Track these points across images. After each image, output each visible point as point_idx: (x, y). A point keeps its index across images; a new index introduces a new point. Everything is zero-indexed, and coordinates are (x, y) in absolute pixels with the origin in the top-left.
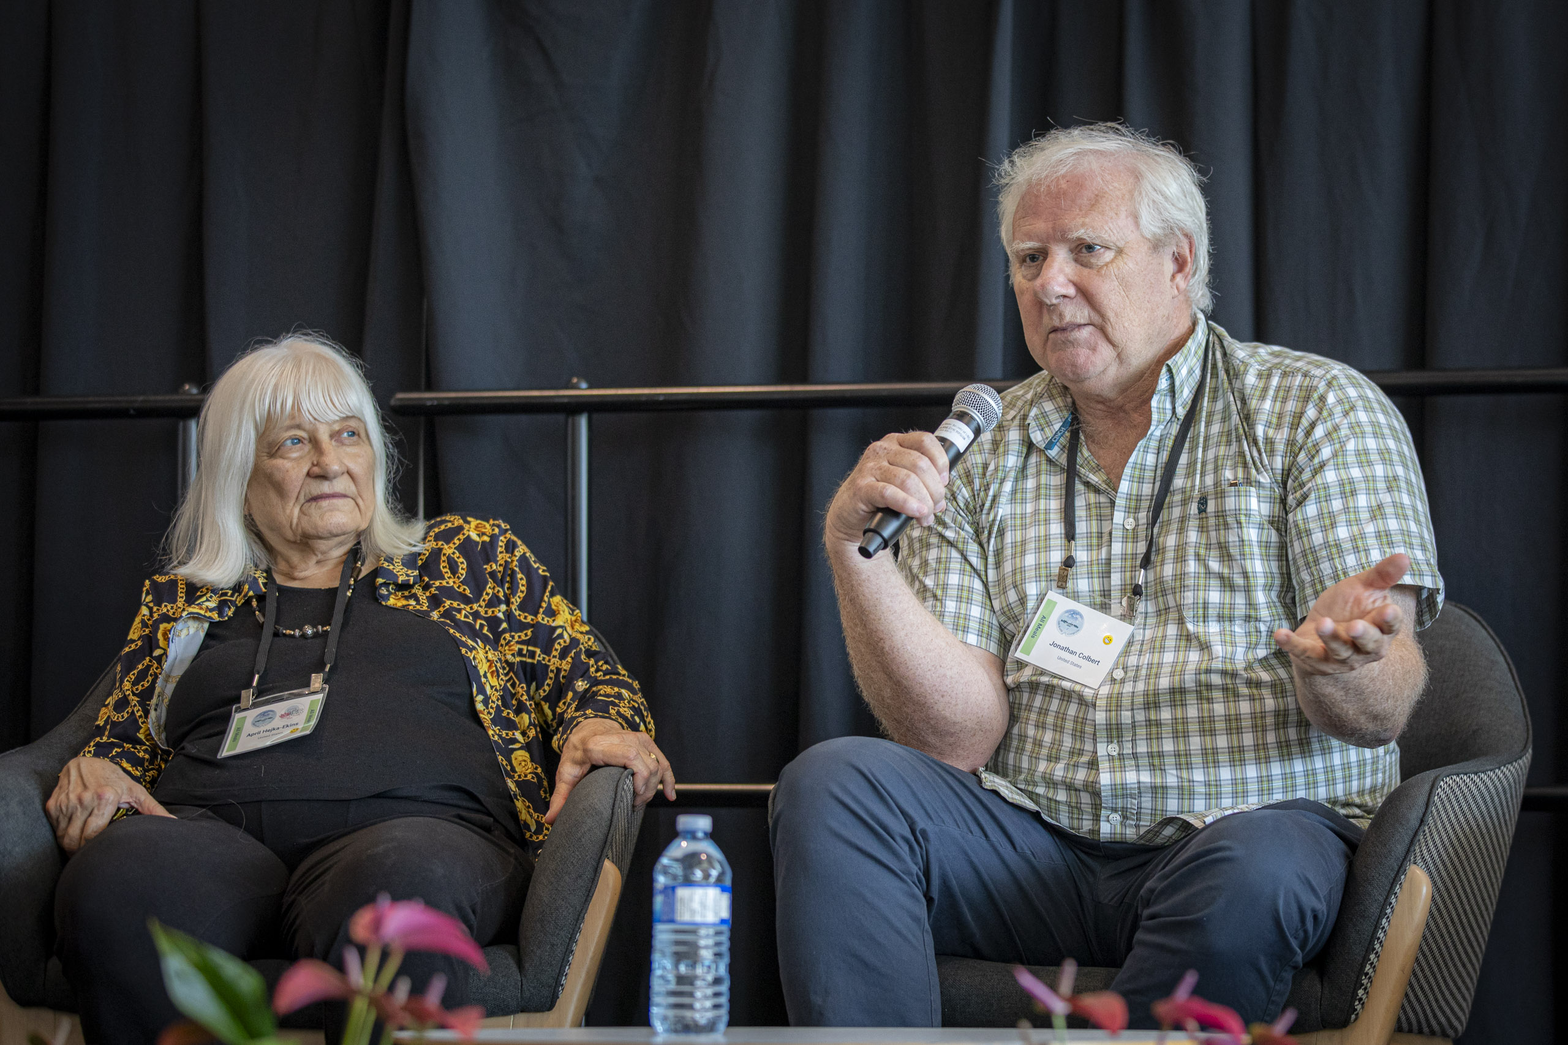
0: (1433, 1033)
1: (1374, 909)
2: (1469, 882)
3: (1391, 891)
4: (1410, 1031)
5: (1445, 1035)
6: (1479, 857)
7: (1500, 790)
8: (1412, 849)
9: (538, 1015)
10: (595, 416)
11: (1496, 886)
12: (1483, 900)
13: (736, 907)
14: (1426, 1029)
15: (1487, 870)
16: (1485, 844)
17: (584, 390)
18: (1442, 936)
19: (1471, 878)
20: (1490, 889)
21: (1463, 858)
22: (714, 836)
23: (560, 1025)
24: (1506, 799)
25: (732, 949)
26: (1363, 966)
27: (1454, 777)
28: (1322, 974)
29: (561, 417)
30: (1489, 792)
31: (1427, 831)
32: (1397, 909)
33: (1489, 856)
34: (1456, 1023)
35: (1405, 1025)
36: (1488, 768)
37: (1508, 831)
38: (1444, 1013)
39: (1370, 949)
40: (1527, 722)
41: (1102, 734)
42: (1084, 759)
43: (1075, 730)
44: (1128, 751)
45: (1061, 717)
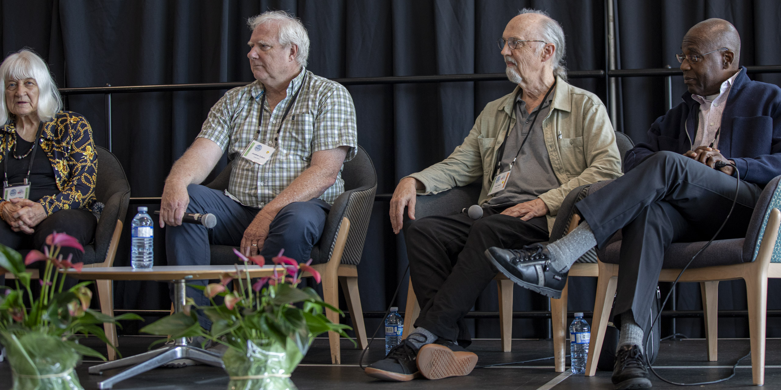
0: (351, 264)
1: (334, 230)
2: (360, 221)
3: (338, 225)
4: (344, 263)
5: (354, 264)
6: (363, 214)
7: (369, 195)
8: (344, 212)
9: (100, 264)
10: (113, 94)
11: (368, 222)
12: (364, 226)
13: (155, 232)
14: (349, 263)
15: (365, 218)
16: (365, 211)
17: (110, 87)
18: (353, 237)
20: (366, 223)
21: (359, 215)
22: (148, 212)
23: (107, 266)
24: (370, 198)
25: (154, 244)
26: (331, 246)
27: (356, 192)
28: (319, 248)
29: (104, 94)
30: (366, 196)
32: (340, 229)
34: (357, 261)
35: (343, 262)
36: (365, 189)
38: (354, 258)
39: (333, 241)
40: (376, 176)
41: (259, 179)
42: (254, 187)
43: (251, 179)
44: (266, 184)
45: (247, 175)
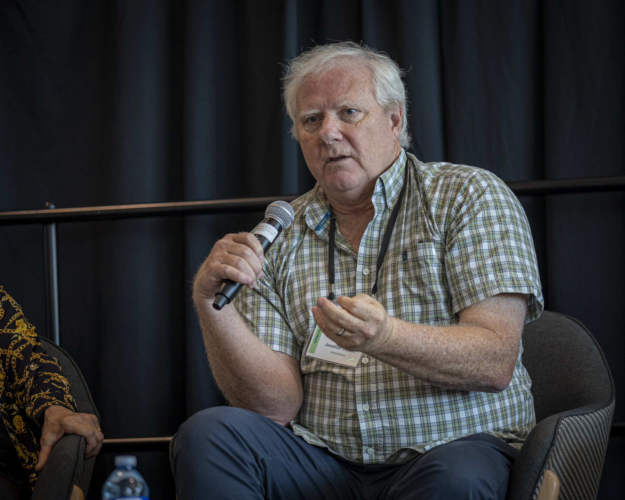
1: (526, 496)
2: (581, 479)
3: (535, 486)
6: (587, 464)
7: (597, 424)
8: (547, 460)
11: (597, 481)
12: (590, 489)
15: (592, 472)
16: (590, 456)
17: (53, 210)
19: (583, 476)
20: (594, 483)
21: (577, 465)
24: (601, 429)
27: (570, 417)
30: (591, 426)
31: (555, 450)
32: (540, 496)
33: (593, 463)
36: (590, 411)
37: (603, 448)
40: (612, 384)
41: (359, 399)
42: (350, 415)
43: (342, 398)
44: (375, 408)
45: (333, 391)
